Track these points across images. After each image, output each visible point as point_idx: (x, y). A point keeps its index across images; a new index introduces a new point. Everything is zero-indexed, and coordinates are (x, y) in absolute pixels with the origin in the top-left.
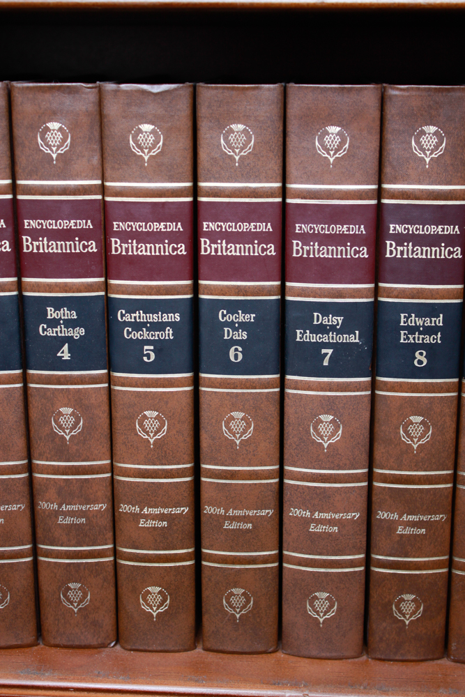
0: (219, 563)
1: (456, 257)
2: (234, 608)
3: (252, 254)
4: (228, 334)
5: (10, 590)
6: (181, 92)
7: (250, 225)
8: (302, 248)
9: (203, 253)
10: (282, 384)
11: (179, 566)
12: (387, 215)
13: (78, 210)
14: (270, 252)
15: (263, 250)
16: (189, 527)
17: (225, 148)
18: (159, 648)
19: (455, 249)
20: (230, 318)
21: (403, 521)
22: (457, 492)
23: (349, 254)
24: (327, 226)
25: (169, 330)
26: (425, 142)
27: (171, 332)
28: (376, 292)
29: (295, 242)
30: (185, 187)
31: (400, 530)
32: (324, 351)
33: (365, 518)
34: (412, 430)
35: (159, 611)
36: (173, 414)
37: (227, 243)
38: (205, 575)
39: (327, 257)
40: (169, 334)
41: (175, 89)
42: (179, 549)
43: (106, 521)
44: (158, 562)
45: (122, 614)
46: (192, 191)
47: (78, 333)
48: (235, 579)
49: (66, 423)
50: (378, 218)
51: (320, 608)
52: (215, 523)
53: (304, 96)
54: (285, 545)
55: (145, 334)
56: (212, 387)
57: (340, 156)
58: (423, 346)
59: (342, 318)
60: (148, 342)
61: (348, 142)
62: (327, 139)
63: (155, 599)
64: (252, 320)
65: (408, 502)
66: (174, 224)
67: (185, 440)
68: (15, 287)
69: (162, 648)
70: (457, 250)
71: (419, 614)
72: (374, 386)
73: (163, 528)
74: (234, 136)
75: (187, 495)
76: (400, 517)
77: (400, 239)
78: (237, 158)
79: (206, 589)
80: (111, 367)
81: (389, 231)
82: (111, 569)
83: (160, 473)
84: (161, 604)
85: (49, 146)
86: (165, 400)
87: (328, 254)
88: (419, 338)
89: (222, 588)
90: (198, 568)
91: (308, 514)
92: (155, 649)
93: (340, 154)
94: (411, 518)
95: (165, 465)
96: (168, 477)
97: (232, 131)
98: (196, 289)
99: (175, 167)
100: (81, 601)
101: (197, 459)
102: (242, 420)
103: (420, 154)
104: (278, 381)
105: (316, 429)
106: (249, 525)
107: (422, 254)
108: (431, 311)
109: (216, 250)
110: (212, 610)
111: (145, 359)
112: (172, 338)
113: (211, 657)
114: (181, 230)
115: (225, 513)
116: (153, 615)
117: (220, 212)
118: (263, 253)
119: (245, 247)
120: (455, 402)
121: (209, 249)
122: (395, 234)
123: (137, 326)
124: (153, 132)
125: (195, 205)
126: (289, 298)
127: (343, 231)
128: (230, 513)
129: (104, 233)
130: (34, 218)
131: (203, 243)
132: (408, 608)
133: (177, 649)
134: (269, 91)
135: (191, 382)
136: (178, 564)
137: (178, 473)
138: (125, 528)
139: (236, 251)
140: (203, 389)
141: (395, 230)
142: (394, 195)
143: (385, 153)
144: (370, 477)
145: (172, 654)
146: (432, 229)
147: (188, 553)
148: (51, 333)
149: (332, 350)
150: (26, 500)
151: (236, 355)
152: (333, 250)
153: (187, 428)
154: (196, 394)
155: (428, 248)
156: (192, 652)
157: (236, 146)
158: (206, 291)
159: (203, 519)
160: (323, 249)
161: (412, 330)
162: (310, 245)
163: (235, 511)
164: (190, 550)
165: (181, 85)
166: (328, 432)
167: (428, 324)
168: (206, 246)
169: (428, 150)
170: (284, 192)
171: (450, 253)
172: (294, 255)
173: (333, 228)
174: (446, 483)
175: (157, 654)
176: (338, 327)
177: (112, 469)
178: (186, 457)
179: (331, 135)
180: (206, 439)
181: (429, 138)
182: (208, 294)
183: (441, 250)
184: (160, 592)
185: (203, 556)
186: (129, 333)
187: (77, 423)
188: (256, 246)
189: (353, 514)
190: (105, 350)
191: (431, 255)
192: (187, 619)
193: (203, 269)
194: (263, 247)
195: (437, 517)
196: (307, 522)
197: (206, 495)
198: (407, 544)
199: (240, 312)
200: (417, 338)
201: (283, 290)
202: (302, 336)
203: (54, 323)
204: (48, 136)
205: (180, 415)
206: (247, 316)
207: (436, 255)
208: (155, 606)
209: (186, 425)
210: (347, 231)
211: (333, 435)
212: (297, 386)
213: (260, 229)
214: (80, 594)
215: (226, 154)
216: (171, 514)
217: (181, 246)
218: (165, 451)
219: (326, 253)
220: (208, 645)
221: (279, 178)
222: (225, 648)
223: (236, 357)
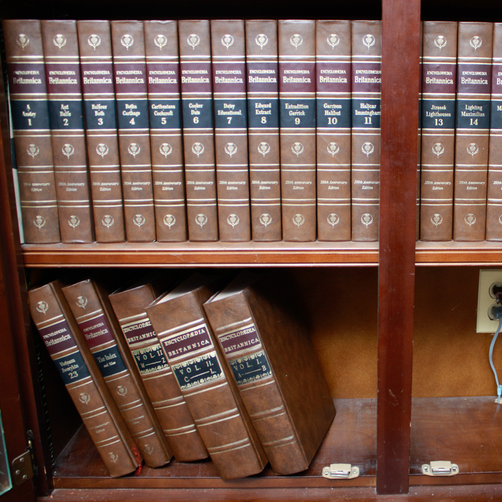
1: (274, 82)
2: (200, 222)
3: (200, 82)
4: (193, 113)
5: (114, 217)
7: (199, 71)
8: (219, 80)
9: (182, 82)
10: (214, 132)
11: (178, 206)
12: (249, 67)
13: (137, 67)
14: (207, 81)
16: (181, 190)
19: (274, 79)
20: (193, 106)
23: (235, 81)
24: (227, 71)
27: (172, 113)
28: (247, 96)
29: (216, 77)
30: (175, 58)
32: (228, 118)
33: (248, 184)
34: (263, 148)
37: (191, 78)
38: (188, 210)
39: (227, 82)
41: (171, 22)
42: (178, 199)
43: (150, 189)
44: (170, 205)
45: (157, 227)
47: (138, 114)
48: (200, 210)
49: (134, 150)
50: (246, 68)
52: (191, 188)
54: (218, 196)
55: (162, 114)
56: (188, 133)
58: (264, 115)
60: (163, 117)
62: (225, 39)
65: (263, 177)
66: (172, 72)
68: (113, 97)
72: (248, 132)
73: (172, 190)
75: (180, 177)
77: (254, 75)
79: (189, 216)
80: (150, 127)
82: (152, 209)
83: (170, 168)
84: (172, 222)
85: (125, 43)
89: (195, 214)
91: (226, 183)
94: (265, 183)
97: (191, 37)
98: (181, 96)
99: (171, 50)
100: (141, 222)
101: (183, 162)
102: (199, 146)
104: (212, 131)
105: (227, 149)
106: (204, 188)
107: (262, 81)
108: (267, 102)
109: (187, 81)
110: (192, 224)
111: (162, 123)
112: (172, 115)
114: (174, 74)
115: (195, 184)
116: (169, 227)
118: (204, 82)
119: (197, 80)
120: (278, 137)
123: (159, 110)
124: (163, 38)
126: (215, 99)
127: (233, 73)
128: (197, 183)
129: (146, 75)
130: (120, 70)
133: (179, 240)
134: (204, 23)
135: (180, 132)
138: (157, 191)
139: (194, 81)
140: (185, 135)
141: (251, 72)
142: (251, 60)
143: (247, 45)
144: (249, 167)
146: (265, 72)
147: (182, 201)
148: (127, 114)
150: (119, 180)
154: (182, 138)
155: (264, 79)
158: (184, 97)
159: (187, 187)
160: (226, 80)
161: (260, 109)
162: (221, 78)
164: (182, 199)
167: (265, 107)
168: (184, 80)
170: (211, 59)
171: (272, 80)
172: (216, 83)
173: (229, 72)
178: (180, 162)
183: (268, 79)
185: (188, 202)
186: (156, 113)
187: (138, 149)
188: (202, 79)
189: (243, 182)
190: (147, 121)
191: (265, 81)
192: (182, 229)
193: (183, 88)
194: (204, 79)
195: (274, 183)
196: (225, 186)
197: (187, 176)
198: (263, 194)
199: (197, 104)
200: (262, 112)
201: (212, 96)
202: (221, 113)
203: (128, 110)
204: (125, 40)
205: (176, 145)
206: (200, 105)
208: (170, 223)
211: (233, 150)
212: (219, 132)
213: (203, 72)
214: (141, 219)
216: (174, 185)
217: (175, 80)
218: (171, 159)
220: (191, 239)
221: (209, 54)
223: (196, 121)
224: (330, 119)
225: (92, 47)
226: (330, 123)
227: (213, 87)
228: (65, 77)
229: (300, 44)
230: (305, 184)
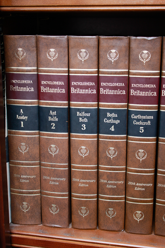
0: (162, 204)
5: (89, 209)
6: (158, 40)
9: (162, 95)
11: (148, 204)
13: (120, 80)
16: (152, 191)
18: (139, 233)
25: (149, 122)
27: (150, 122)
30: (157, 72)
35: (140, 220)
36: (149, 151)
38: (157, 208)
40: (149, 123)
41: (156, 39)
42: (148, 198)
43: (123, 187)
44: (141, 203)
45: (127, 220)
46: (159, 74)
47: (117, 122)
49: (112, 153)
52: (162, 190)
55: (141, 123)
56: (163, 142)
60: (142, 126)
63: (139, 216)
66: (153, 85)
67: (152, 160)
68: (97, 105)
69: (140, 233)
73: (143, 191)
75: (152, 179)
79: (157, 213)
80: (128, 134)
82: (124, 204)
83: (143, 171)
84: (141, 217)
85: (111, 58)
86: (146, 146)
89: (163, 213)
90: (154, 205)
92: (138, 233)
95: (145, 169)
96: (146, 173)
98: (159, 108)
99: (154, 65)
100: (113, 215)
101: (156, 167)
110: (159, 221)
111: (140, 131)
112: (150, 124)
113: (157, 237)
114: (155, 87)
116: (138, 221)
123: (138, 120)
124: (147, 53)
125: (160, 79)
129: (128, 88)
130: (105, 82)
131: (163, 92)
133: (145, 233)
135: (155, 140)
136: (147, 204)
137: (149, 172)
138: (130, 190)
140: (160, 143)
145: (144, 235)
147: (151, 200)
148: (108, 121)
150: (96, 179)
153: (153, 156)
154: (157, 145)
156: (151, 235)
158: (163, 109)
159: (157, 188)
164: (152, 199)
165: (158, 37)
175: (138, 235)
177: (126, 169)
178: (153, 166)
180: (160, 160)
182: (163, 110)
184: (141, 213)
185: (156, 201)
186: (135, 122)
187: (115, 153)
190: (126, 128)
192: (149, 223)
193: (162, 101)
197: (159, 180)
203: (109, 118)
204: (111, 54)
205: (151, 151)
208: (139, 218)
209: (153, 155)
214: (113, 212)
216: (146, 186)
217: (155, 93)
218: (145, 164)
220: (157, 233)
222: (163, 234)
225: (81, 61)
228: (55, 87)
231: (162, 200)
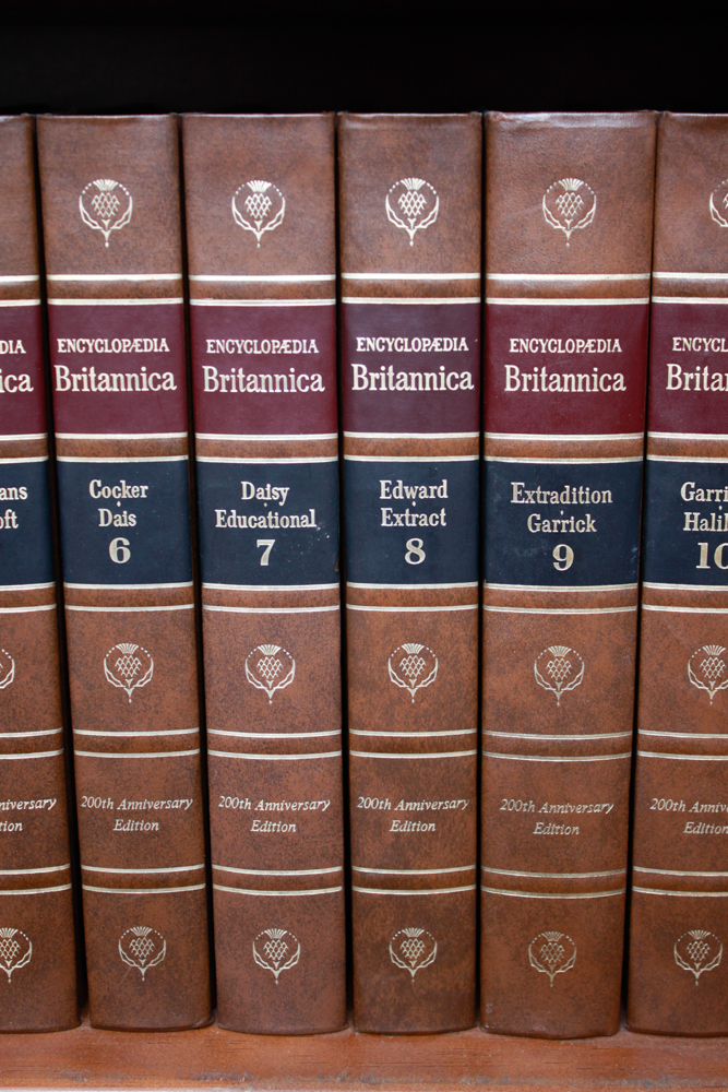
0: (109, 887)
1: (464, 388)
2: (136, 959)
3: (138, 389)
4: (105, 518)
6: (12, 129)
7: (132, 342)
8: (219, 379)
9: (59, 389)
10: (198, 597)
11: (46, 894)
12: (351, 324)
14: (168, 385)
15: (156, 382)
16: (59, 830)
17: (87, 219)
18: (19, 1027)
19: (462, 376)
20: (108, 492)
21: (399, 812)
22: (484, 763)
23: (293, 386)
24: (256, 341)
25: (10, 515)
26: (406, 204)
27: (14, 517)
28: (341, 446)
29: (206, 368)
30: (26, 282)
31: (395, 827)
32: (260, 543)
33: (340, 808)
34: (407, 666)
35: (16, 966)
36: (24, 649)
37: (97, 372)
38: (89, 905)
39: (258, 391)
40: (10, 520)
42: (44, 866)
44: (11, 889)
46: (37, 289)
48: (136, 912)
50: (338, 327)
51: (274, 954)
52: (100, 823)
53: (212, 132)
54: (214, 855)
56: (85, 605)
57: (272, 229)
58: (418, 531)
59: (287, 489)
61: (284, 206)
62: (250, 202)
63: (8, 949)
64: (144, 496)
65: (407, 781)
66: (11, 342)
67: (45, 691)
69: (24, 1027)
70: (466, 376)
71: (431, 958)
72: (343, 597)
73: (16, 833)
74: (99, 199)
75: (53, 778)
76: (394, 805)
77: (374, 361)
78: (107, 234)
79: (91, 929)
81: (356, 347)
83: (7, 744)
84: (19, 956)
86: (10, 626)
87: (260, 386)
88: (410, 518)
89: (116, 927)
90: (77, 895)
91: (248, 804)
92: (12, 1028)
93: (271, 226)
94: (412, 806)
95: (15, 731)
96: (21, 752)
97: (96, 191)
98: (51, 447)
99: (8, 250)
101: (66, 719)
102: (134, 656)
103: (400, 223)
104: (191, 593)
105: (253, 668)
106: (154, 825)
107: (409, 384)
108: (429, 474)
109: (80, 384)
110: (102, 962)
112: (15, 527)
113: (104, 1038)
114: (23, 352)
115: (115, 807)
116: (6, 974)
117: (83, 322)
118: (155, 387)
119: (126, 378)
120: (474, 620)
121: (68, 381)
122: (366, 352)
125: (44, 311)
126: (202, 459)
127: (283, 350)
128: (123, 805)
131: (58, 372)
132: (414, 950)
133: (47, 1026)
134: (154, 124)
135: (50, 597)
136: (43, 891)
137: (36, 745)
139: (111, 385)
140: (71, 608)
141: (365, 345)
142: (361, 290)
143: (344, 224)
144: (345, 742)
145: (40, 1035)
146: (425, 344)
147: (59, 872)
149: (273, 541)
151: (118, 551)
152: (267, 380)
153: (47, 672)
154: (60, 618)
155: (419, 374)
156: (74, 1031)
157: (103, 216)
158: (67, 450)
159: (81, 817)
160: (252, 379)
161: (399, 506)
162: (230, 373)
163: (130, 804)
164: (62, 868)
165: (11, 117)
166: (273, 672)
167: (424, 495)
168: (64, 377)
169: (412, 217)
170: (186, 288)
171: (454, 381)
172: (207, 389)
173: (266, 345)
174: (466, 749)
175: (16, 1036)
176: (281, 504)
178: (49, 718)
179: (255, 195)
180: (79, 688)
181: (412, 198)
182: (70, 455)
183: (439, 378)
184: (16, 937)
185: (84, 877)
188: (144, 375)
189: (320, 803)
191: (424, 386)
192: (61, 980)
193: (62, 414)
194: (155, 377)
195: (454, 804)
196: (246, 817)
197: (82, 779)
198: (406, 848)
199: (123, 482)
200: (408, 519)
201: (191, 446)
202: (225, 519)
205: (35, 650)
206: (135, 489)
207: (431, 385)
208: (9, 959)
209: (46, 666)
210: (288, 349)
211: (281, 676)
212: (221, 599)
213: (148, 348)
215: (89, 228)
216: (27, 810)
217: (24, 378)
218: (14, 710)
219: (256, 385)
220: (99, 1019)
221: (177, 265)
222: (125, 1023)
223: (120, 554)
224: (704, 546)
226: (703, 565)
227: (192, 409)
229: (584, 224)
230: (585, 815)
231: (108, 867)
